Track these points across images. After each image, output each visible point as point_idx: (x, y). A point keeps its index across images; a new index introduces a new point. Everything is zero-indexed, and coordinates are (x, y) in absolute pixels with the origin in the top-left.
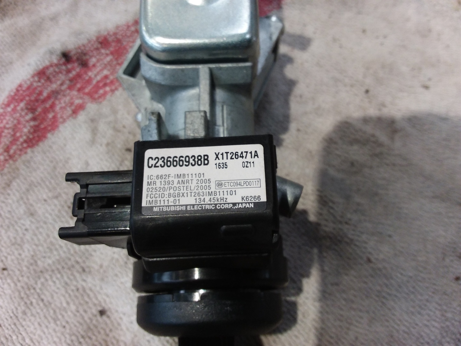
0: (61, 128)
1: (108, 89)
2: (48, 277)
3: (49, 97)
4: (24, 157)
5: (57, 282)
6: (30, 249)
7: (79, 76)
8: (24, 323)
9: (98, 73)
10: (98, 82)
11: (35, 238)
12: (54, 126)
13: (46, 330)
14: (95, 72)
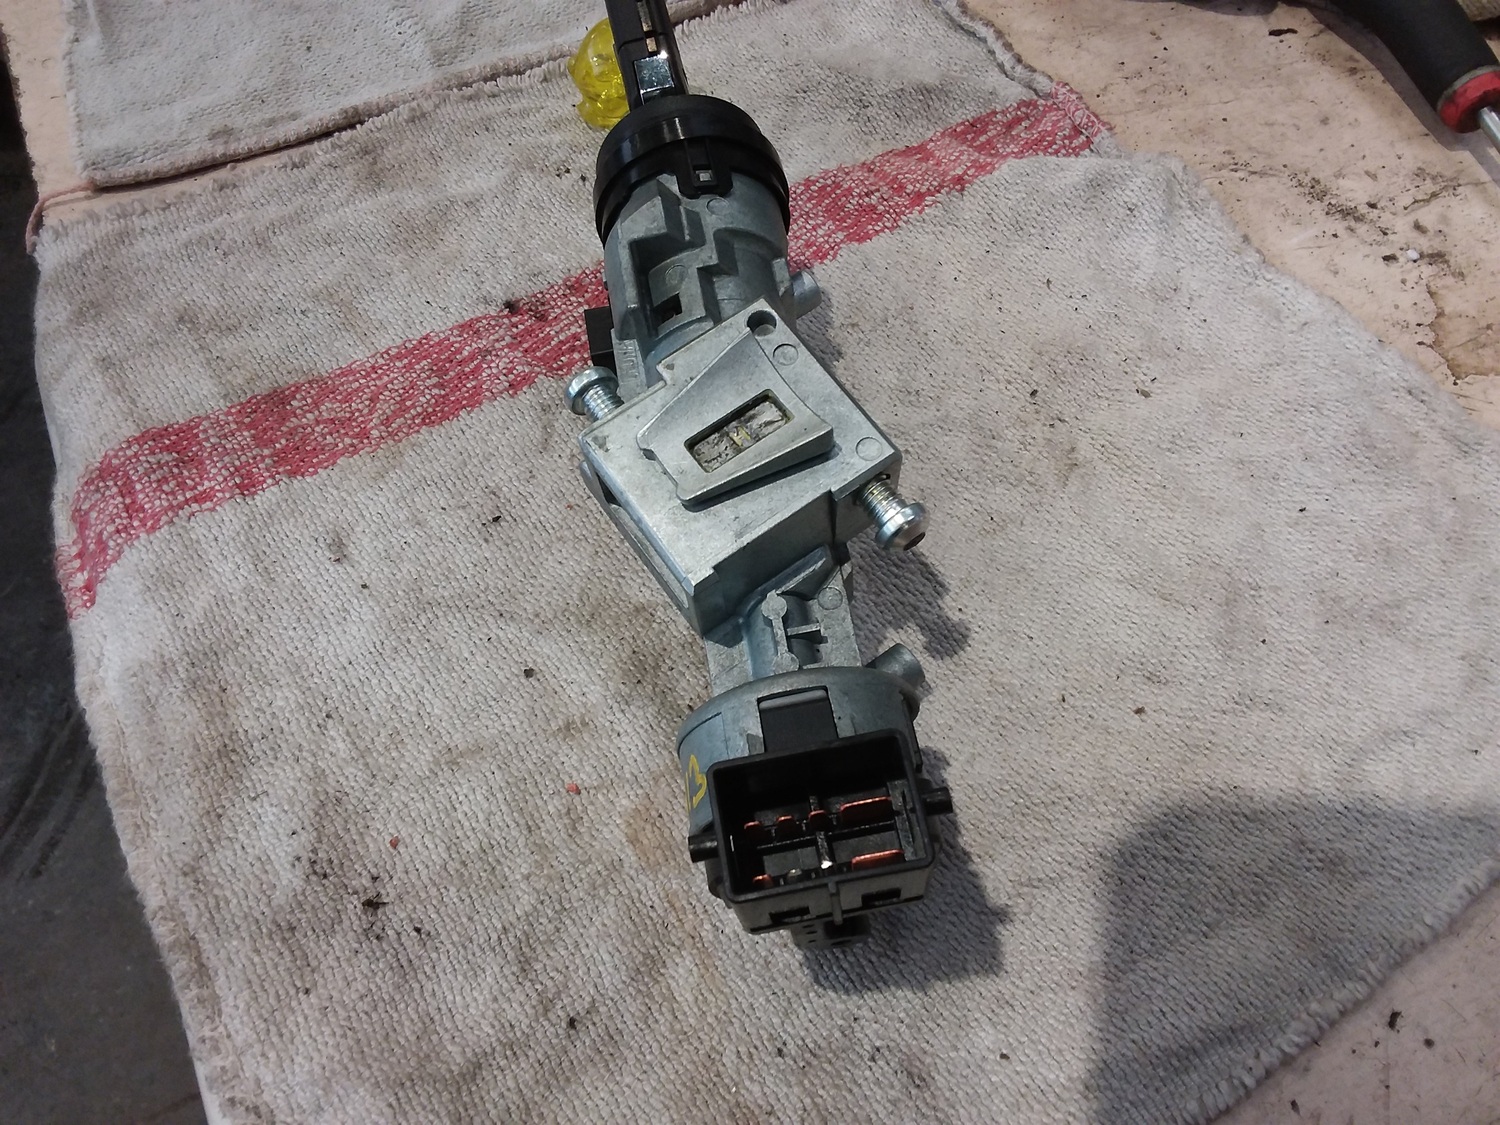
0: (486, 405)
1: (576, 356)
2: (440, 614)
3: (472, 358)
4: (413, 438)
5: (455, 623)
6: (412, 570)
7: (529, 332)
8: (393, 664)
9: (562, 330)
10: (562, 342)
11: (422, 557)
12: (474, 400)
13: (432, 679)
14: (557, 328)
